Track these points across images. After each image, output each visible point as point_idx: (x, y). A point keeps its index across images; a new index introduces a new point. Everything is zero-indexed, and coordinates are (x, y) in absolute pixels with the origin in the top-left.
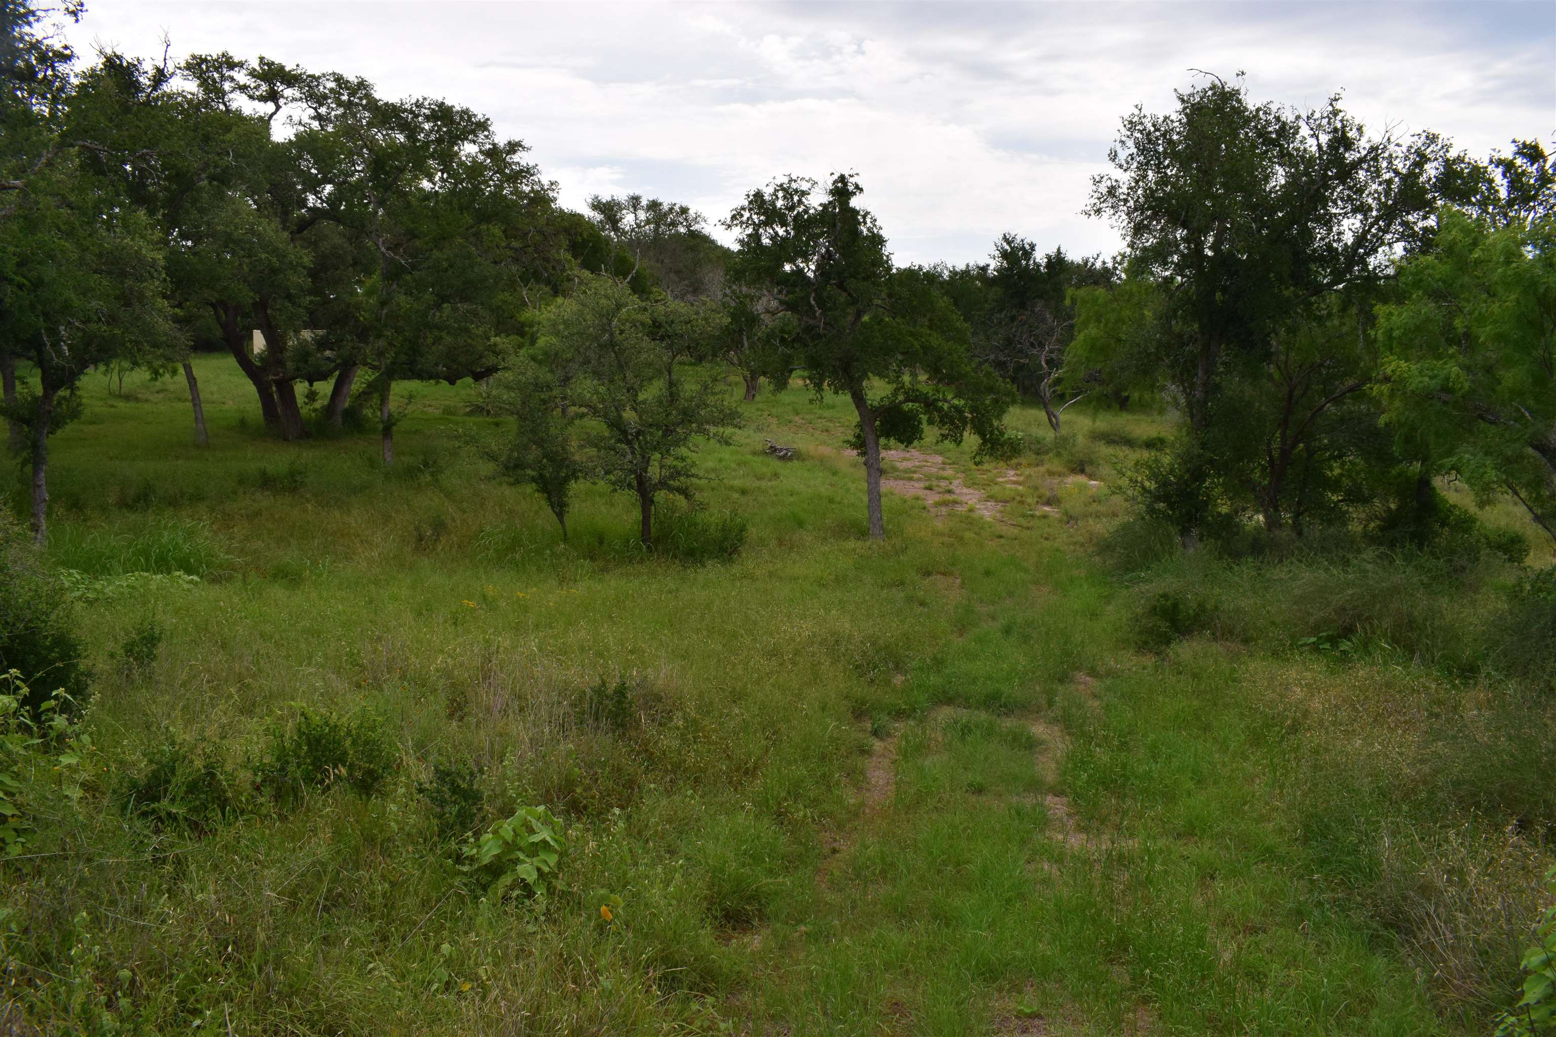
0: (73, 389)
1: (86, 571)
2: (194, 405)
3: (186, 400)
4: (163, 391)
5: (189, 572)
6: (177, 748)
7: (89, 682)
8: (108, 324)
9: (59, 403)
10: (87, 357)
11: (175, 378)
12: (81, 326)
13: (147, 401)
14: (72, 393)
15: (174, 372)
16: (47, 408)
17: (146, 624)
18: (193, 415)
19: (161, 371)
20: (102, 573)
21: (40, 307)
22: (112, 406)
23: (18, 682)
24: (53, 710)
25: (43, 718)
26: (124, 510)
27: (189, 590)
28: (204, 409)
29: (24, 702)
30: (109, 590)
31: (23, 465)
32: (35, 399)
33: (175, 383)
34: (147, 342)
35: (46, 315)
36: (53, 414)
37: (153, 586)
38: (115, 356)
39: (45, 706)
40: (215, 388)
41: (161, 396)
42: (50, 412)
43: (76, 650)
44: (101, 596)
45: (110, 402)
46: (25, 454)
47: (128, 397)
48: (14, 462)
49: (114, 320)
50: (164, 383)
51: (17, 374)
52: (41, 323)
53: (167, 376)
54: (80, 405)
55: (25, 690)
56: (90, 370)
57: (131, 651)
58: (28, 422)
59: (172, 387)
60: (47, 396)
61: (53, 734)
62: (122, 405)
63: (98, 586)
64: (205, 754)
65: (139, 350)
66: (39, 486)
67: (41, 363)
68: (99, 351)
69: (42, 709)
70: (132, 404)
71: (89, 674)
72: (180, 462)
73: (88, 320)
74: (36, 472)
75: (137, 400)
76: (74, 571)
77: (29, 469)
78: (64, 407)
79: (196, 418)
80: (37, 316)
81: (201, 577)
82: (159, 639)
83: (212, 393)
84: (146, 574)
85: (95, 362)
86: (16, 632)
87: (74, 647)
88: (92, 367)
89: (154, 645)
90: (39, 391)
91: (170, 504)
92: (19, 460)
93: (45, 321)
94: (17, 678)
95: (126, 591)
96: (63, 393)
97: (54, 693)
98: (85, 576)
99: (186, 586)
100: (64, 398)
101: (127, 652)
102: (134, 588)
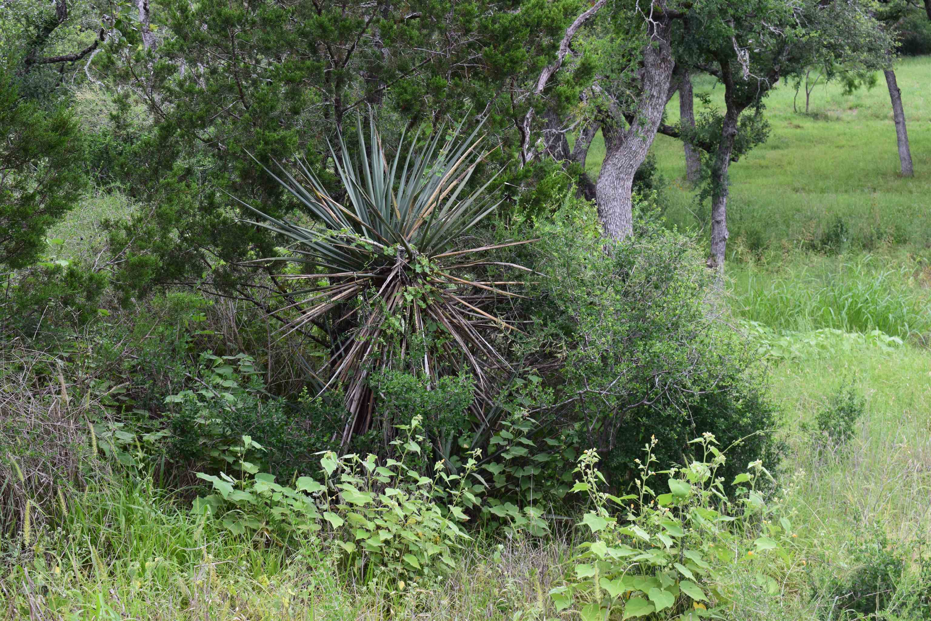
0: (759, 107)
1: (768, 324)
2: (897, 123)
3: (886, 117)
4: (857, 106)
5: (891, 332)
6: (888, 549)
7: (781, 456)
8: (804, 26)
9: (744, 125)
10: (777, 68)
11: (873, 90)
12: (777, 32)
13: (838, 119)
14: (758, 112)
15: (872, 83)
16: (731, 130)
17: (844, 391)
18: (894, 136)
19: (856, 82)
20: (787, 327)
21: (731, 11)
22: (798, 127)
23: (713, 449)
24: (747, 485)
25: (737, 494)
26: (811, 253)
27: (889, 355)
28: (907, 128)
29: (719, 472)
30: (796, 348)
31: (703, 196)
32: (718, 120)
33: (871, 96)
34: (848, 44)
35: (738, 20)
36: (737, 138)
37: (846, 347)
38: (809, 63)
39: (740, 478)
40: (920, 102)
41: (855, 113)
42: (733, 135)
43: (769, 418)
44: (786, 355)
45: (796, 122)
46: (704, 185)
47: (816, 116)
48: (693, 194)
49: (810, 22)
50: (859, 98)
51: (695, 91)
52: (733, 31)
53: (863, 89)
54: (766, 126)
55: (720, 458)
56: (779, 83)
57: (826, 423)
58: (708, 147)
59: (867, 102)
60: (731, 116)
61: (747, 513)
62: (808, 125)
63: (784, 342)
64: (922, 560)
65: (838, 56)
66: (718, 222)
67: (725, 78)
68: (789, 60)
69: (735, 482)
70: (821, 124)
71: (782, 447)
72: (878, 195)
73: (781, 24)
74: (716, 204)
75: (826, 118)
76: (755, 323)
77: (708, 202)
78: (749, 128)
79: (899, 140)
80: (727, 22)
81: (903, 338)
82: (860, 412)
83: (917, 108)
84: (838, 332)
85: (785, 73)
86: (708, 390)
87: (767, 413)
88: (781, 80)
89: (852, 420)
90: (723, 111)
91: (865, 246)
92: (698, 192)
93: (736, 28)
94: (711, 443)
95: (816, 350)
96: (748, 112)
97: (751, 465)
98: (767, 329)
99: (885, 349)
100: (749, 118)
101: (820, 425)
102: (823, 347)
